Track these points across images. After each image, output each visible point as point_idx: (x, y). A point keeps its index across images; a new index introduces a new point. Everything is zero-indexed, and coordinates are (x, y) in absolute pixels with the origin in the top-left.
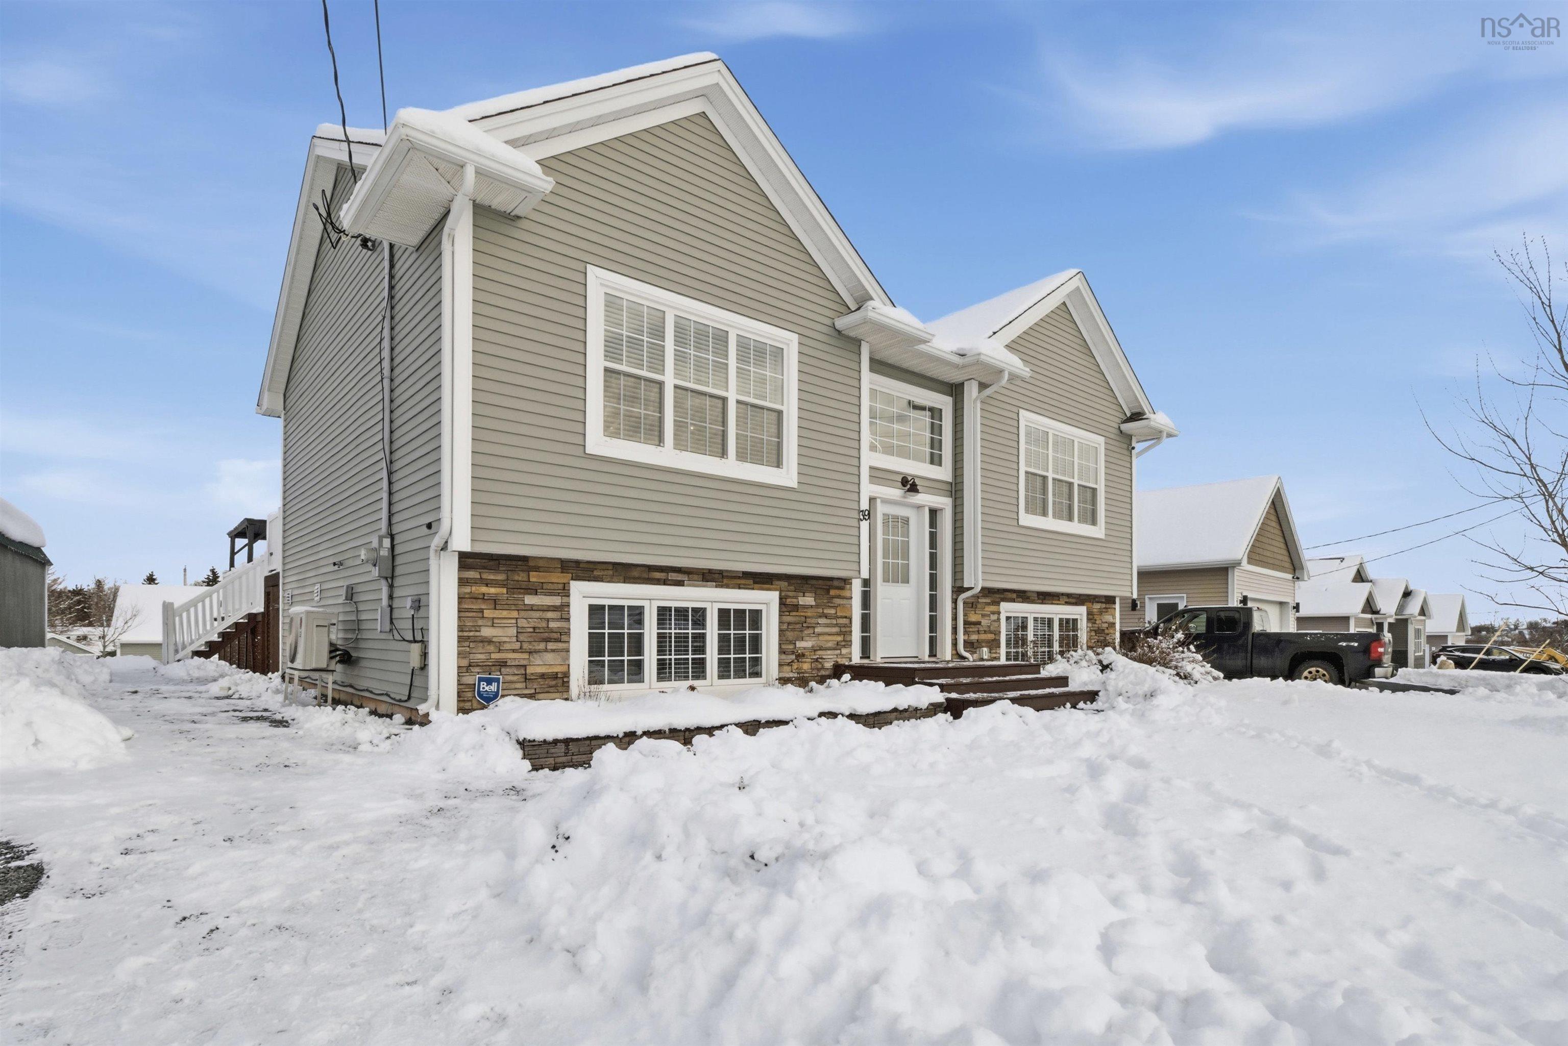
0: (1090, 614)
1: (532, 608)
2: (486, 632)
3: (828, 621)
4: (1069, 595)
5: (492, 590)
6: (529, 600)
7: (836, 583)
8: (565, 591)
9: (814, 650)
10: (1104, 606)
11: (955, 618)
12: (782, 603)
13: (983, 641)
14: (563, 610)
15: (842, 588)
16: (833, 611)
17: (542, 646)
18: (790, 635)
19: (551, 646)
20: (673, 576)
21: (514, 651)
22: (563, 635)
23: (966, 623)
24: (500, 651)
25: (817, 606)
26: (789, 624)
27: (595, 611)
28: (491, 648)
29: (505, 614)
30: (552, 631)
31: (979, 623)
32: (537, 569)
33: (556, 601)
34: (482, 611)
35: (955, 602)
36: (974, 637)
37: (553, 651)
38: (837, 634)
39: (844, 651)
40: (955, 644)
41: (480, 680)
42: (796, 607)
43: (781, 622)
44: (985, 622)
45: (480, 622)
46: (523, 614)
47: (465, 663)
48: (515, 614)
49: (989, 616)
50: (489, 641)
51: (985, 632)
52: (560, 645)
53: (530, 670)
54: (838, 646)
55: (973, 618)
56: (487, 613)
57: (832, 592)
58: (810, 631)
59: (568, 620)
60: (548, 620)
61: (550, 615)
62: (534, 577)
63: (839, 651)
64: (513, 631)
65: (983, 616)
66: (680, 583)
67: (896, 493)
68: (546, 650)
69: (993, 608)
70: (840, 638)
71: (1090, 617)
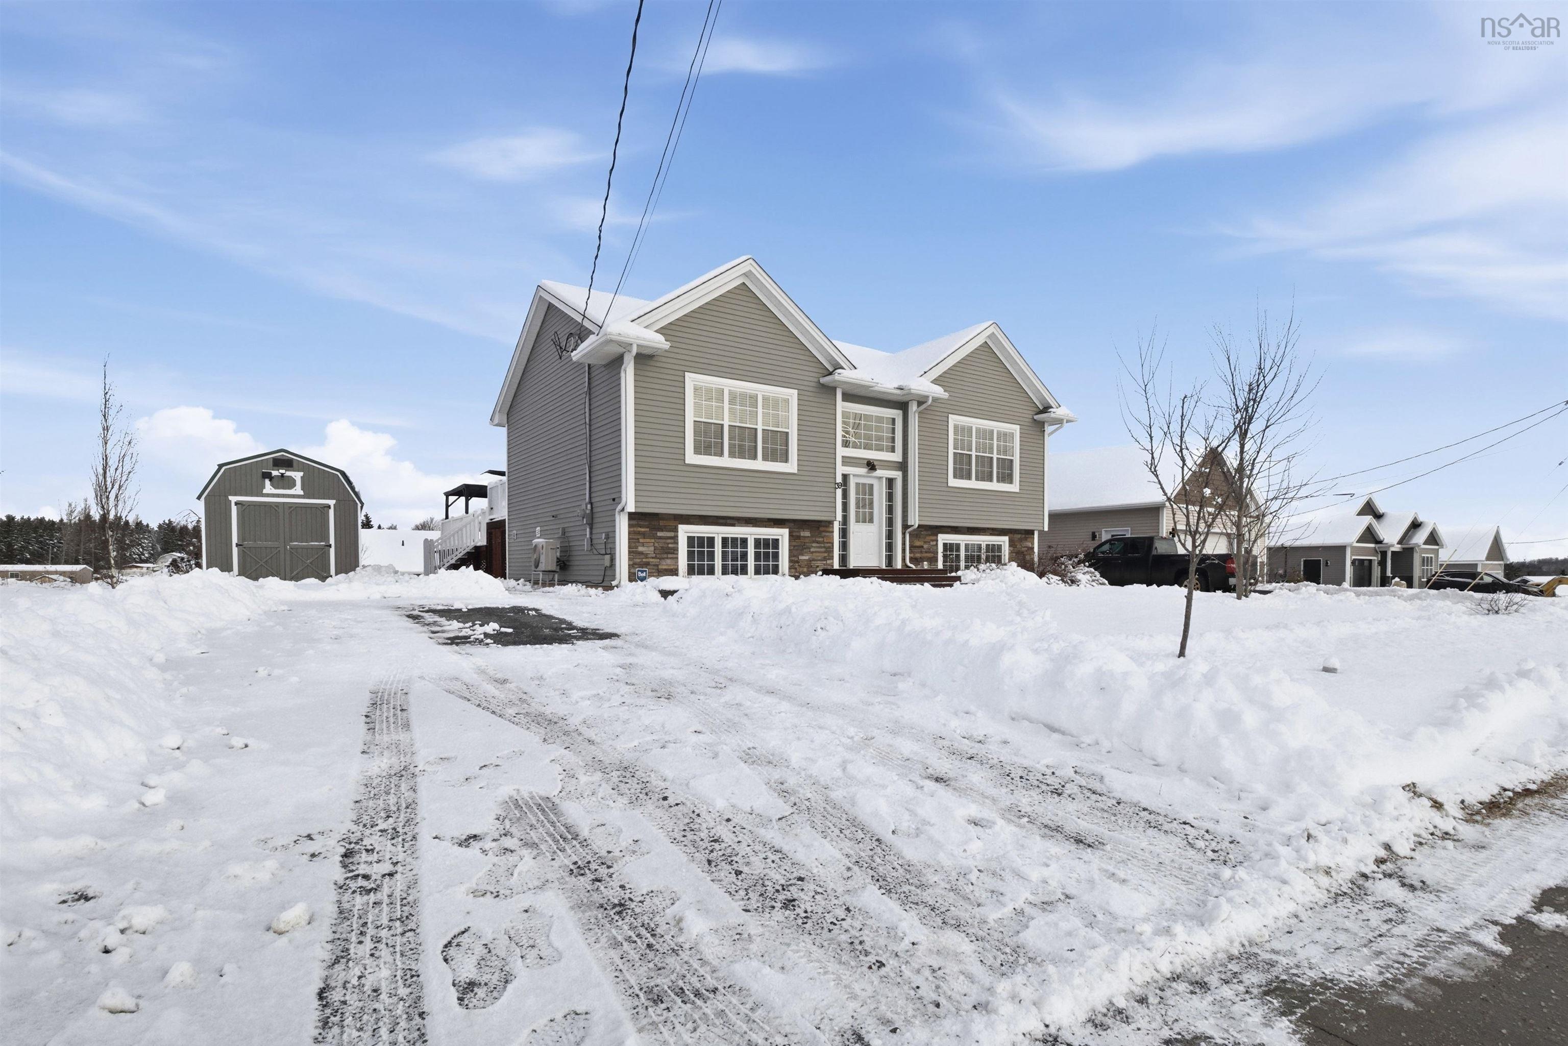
0: (1010, 541)
1: (660, 538)
2: (640, 549)
3: (818, 545)
4: (993, 529)
5: (643, 530)
6: (660, 534)
7: (823, 524)
8: (676, 530)
9: (810, 561)
10: (1024, 536)
11: (904, 544)
12: (791, 535)
13: (924, 558)
14: (675, 539)
15: (826, 527)
16: (821, 539)
17: (665, 556)
18: (795, 553)
19: (670, 556)
20: (729, 521)
21: (653, 558)
22: (675, 551)
23: (911, 547)
24: (647, 558)
25: (812, 536)
26: (794, 546)
27: (691, 540)
28: (642, 556)
29: (648, 540)
30: (670, 548)
31: (922, 547)
32: (663, 519)
33: (672, 534)
34: (638, 539)
35: (904, 534)
36: (918, 555)
37: (671, 558)
38: (825, 552)
39: (829, 562)
40: (904, 559)
41: (638, 571)
42: (799, 537)
43: (790, 546)
44: (926, 546)
45: (637, 544)
46: (657, 540)
47: (631, 563)
48: (653, 541)
49: (930, 542)
50: (641, 553)
51: (926, 552)
52: (674, 556)
53: (660, 567)
54: (825, 559)
55: (918, 543)
56: (641, 540)
57: (821, 529)
58: (808, 550)
59: (677, 543)
60: (668, 544)
61: (669, 541)
62: (662, 523)
63: (825, 562)
64: (652, 549)
65: (925, 542)
66: (733, 525)
67: (863, 471)
68: (667, 558)
69: (934, 538)
70: (826, 555)
71: (1012, 543)
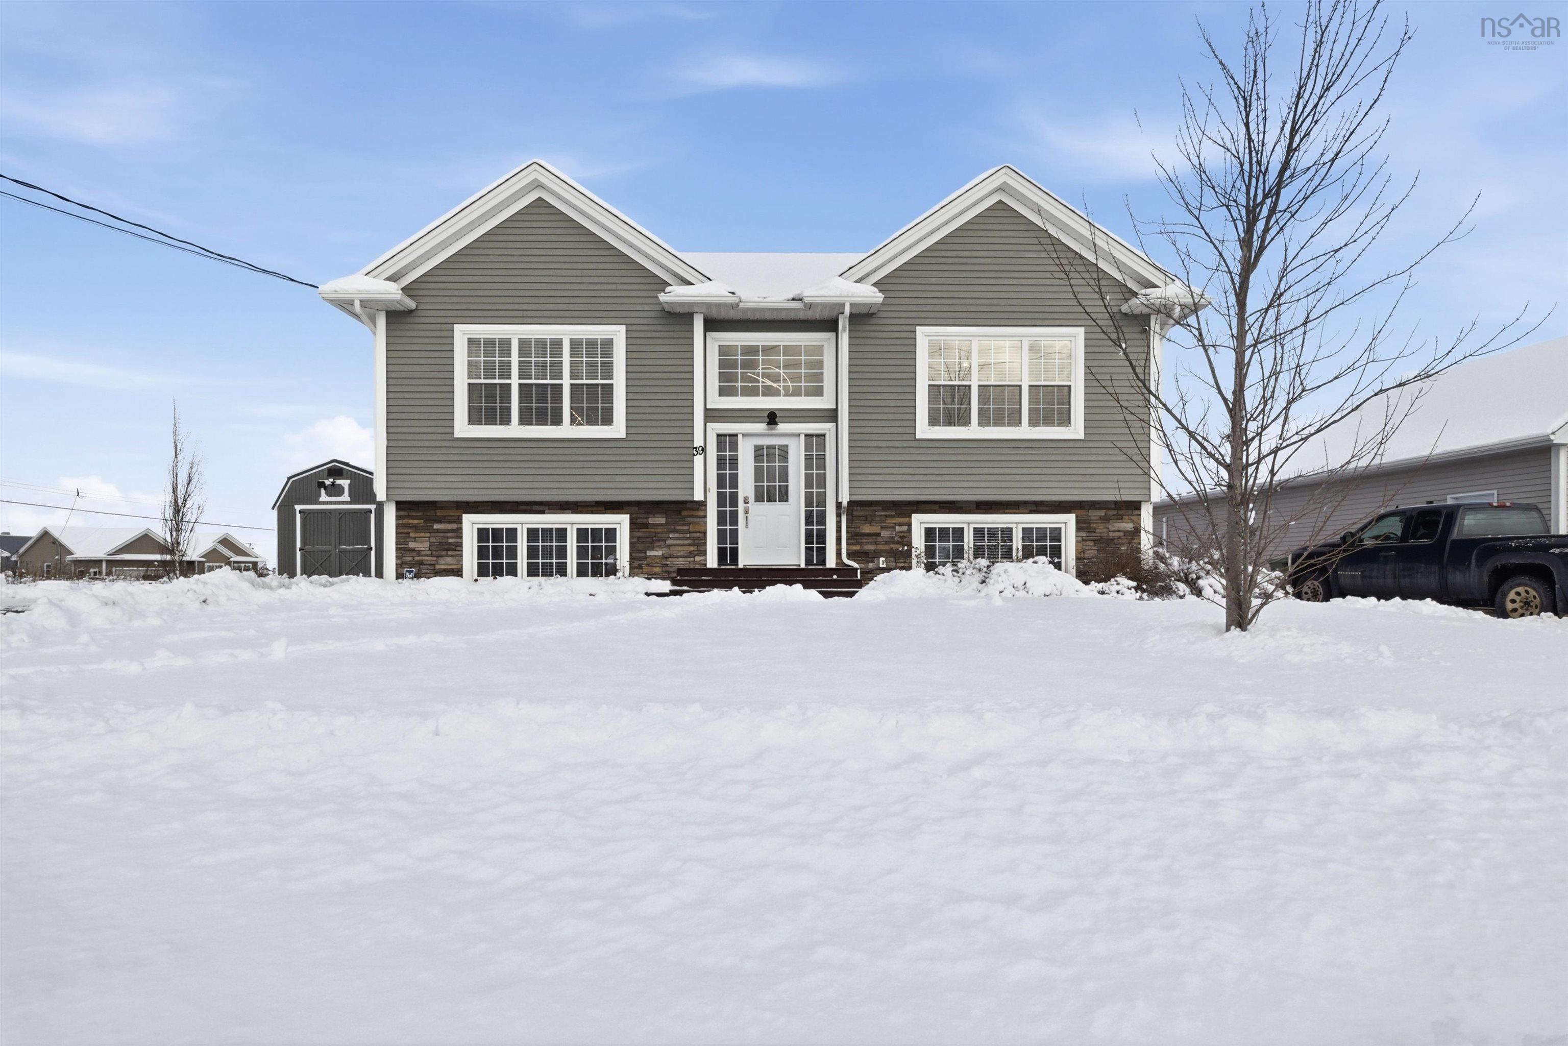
0: (1082, 521)
1: (438, 531)
2: (412, 545)
3: (676, 535)
5: (416, 522)
6: (436, 526)
7: (687, 506)
8: (459, 521)
9: (664, 557)
11: (839, 530)
12: (632, 523)
13: (881, 551)
14: (458, 533)
15: (697, 509)
16: (686, 528)
17: (444, 553)
18: (640, 546)
19: (450, 553)
20: (535, 508)
21: (427, 556)
22: (457, 548)
23: (853, 535)
24: (419, 556)
25: (667, 523)
26: (638, 538)
27: (483, 534)
28: (414, 554)
29: (422, 535)
30: (450, 544)
31: (879, 535)
32: (441, 508)
33: (455, 526)
34: (409, 533)
35: (839, 515)
36: (869, 547)
37: (452, 556)
38: (690, 545)
39: (697, 559)
40: (839, 553)
41: (407, 571)
42: (646, 526)
43: (631, 537)
44: (882, 533)
45: (407, 540)
46: (432, 534)
47: (399, 562)
48: (428, 535)
49: (894, 527)
50: (413, 550)
51: (886, 543)
52: (457, 553)
53: (438, 567)
54: (693, 555)
56: (412, 535)
57: (684, 513)
58: (662, 543)
59: (461, 537)
60: (448, 538)
61: (449, 535)
62: (439, 513)
63: (692, 559)
64: (427, 544)
66: (542, 512)
67: (761, 427)
68: (447, 556)
69: (905, 520)
70: (692, 549)
71: (1081, 526)
